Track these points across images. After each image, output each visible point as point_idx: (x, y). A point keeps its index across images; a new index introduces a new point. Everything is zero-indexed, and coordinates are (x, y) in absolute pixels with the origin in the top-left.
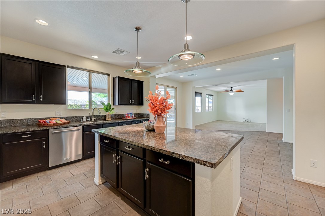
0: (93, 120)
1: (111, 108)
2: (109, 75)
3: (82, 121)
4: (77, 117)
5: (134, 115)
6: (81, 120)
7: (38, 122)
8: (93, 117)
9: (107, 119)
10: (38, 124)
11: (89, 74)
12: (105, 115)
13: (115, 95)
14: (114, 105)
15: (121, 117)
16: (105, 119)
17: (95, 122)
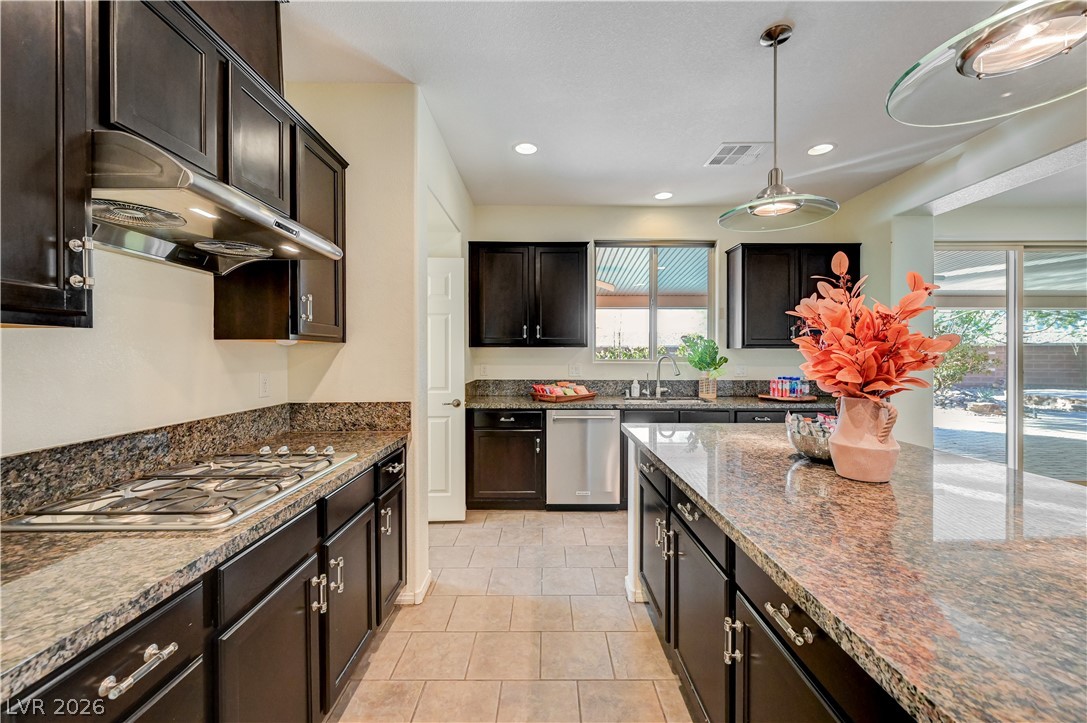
0: (658, 396)
1: (714, 359)
2: (712, 245)
3: (628, 396)
4: (616, 383)
5: (807, 387)
6: (624, 394)
7: (531, 390)
8: (658, 385)
9: (701, 395)
10: (532, 395)
11: (651, 251)
12: (697, 382)
13: (734, 314)
14: (728, 347)
15: (754, 389)
16: (696, 395)
17: (662, 401)
